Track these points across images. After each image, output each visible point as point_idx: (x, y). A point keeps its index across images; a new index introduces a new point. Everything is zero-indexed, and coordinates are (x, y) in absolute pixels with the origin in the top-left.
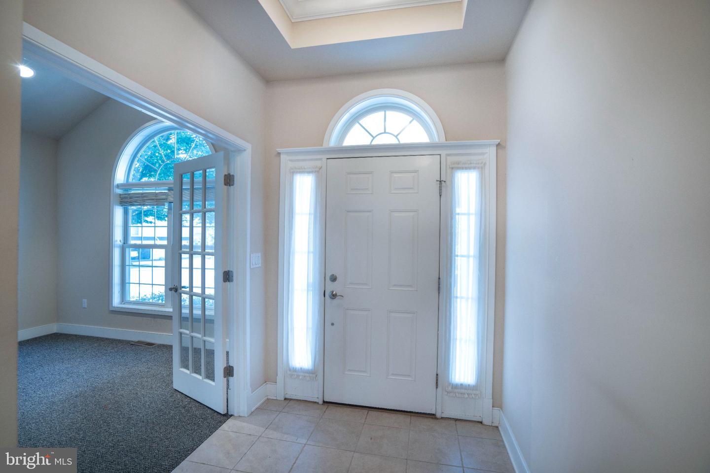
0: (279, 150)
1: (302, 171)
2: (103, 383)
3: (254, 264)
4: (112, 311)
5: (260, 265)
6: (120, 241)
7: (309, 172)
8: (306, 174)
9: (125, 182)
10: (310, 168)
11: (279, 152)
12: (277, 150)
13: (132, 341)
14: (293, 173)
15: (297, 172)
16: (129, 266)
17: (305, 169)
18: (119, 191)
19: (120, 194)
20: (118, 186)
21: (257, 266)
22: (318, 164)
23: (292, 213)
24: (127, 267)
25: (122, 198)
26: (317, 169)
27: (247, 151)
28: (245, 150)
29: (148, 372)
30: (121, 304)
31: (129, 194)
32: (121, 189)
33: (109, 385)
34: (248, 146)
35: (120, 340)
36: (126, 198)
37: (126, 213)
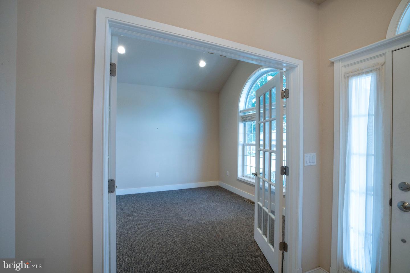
0: (332, 60)
1: (359, 73)
2: (223, 220)
3: (308, 161)
4: (238, 180)
5: (315, 164)
6: (242, 142)
7: (367, 73)
8: (364, 75)
9: (244, 109)
10: (369, 67)
11: (332, 61)
12: (330, 60)
13: (246, 199)
14: (348, 77)
15: (353, 76)
16: (247, 156)
17: (363, 70)
18: (241, 114)
19: (242, 116)
20: (241, 112)
21: (312, 164)
22: (381, 60)
23: (348, 116)
24: (245, 156)
25: (243, 118)
26: (378, 67)
27: (298, 66)
28: (297, 66)
29: (246, 221)
30: (242, 176)
31: (246, 115)
32: (242, 113)
33: (225, 223)
34: (300, 63)
35: (240, 196)
36: (244, 118)
37: (245, 126)
